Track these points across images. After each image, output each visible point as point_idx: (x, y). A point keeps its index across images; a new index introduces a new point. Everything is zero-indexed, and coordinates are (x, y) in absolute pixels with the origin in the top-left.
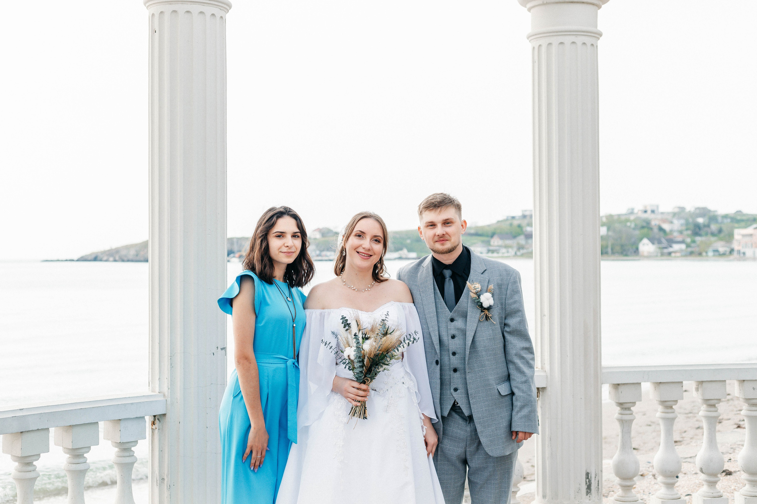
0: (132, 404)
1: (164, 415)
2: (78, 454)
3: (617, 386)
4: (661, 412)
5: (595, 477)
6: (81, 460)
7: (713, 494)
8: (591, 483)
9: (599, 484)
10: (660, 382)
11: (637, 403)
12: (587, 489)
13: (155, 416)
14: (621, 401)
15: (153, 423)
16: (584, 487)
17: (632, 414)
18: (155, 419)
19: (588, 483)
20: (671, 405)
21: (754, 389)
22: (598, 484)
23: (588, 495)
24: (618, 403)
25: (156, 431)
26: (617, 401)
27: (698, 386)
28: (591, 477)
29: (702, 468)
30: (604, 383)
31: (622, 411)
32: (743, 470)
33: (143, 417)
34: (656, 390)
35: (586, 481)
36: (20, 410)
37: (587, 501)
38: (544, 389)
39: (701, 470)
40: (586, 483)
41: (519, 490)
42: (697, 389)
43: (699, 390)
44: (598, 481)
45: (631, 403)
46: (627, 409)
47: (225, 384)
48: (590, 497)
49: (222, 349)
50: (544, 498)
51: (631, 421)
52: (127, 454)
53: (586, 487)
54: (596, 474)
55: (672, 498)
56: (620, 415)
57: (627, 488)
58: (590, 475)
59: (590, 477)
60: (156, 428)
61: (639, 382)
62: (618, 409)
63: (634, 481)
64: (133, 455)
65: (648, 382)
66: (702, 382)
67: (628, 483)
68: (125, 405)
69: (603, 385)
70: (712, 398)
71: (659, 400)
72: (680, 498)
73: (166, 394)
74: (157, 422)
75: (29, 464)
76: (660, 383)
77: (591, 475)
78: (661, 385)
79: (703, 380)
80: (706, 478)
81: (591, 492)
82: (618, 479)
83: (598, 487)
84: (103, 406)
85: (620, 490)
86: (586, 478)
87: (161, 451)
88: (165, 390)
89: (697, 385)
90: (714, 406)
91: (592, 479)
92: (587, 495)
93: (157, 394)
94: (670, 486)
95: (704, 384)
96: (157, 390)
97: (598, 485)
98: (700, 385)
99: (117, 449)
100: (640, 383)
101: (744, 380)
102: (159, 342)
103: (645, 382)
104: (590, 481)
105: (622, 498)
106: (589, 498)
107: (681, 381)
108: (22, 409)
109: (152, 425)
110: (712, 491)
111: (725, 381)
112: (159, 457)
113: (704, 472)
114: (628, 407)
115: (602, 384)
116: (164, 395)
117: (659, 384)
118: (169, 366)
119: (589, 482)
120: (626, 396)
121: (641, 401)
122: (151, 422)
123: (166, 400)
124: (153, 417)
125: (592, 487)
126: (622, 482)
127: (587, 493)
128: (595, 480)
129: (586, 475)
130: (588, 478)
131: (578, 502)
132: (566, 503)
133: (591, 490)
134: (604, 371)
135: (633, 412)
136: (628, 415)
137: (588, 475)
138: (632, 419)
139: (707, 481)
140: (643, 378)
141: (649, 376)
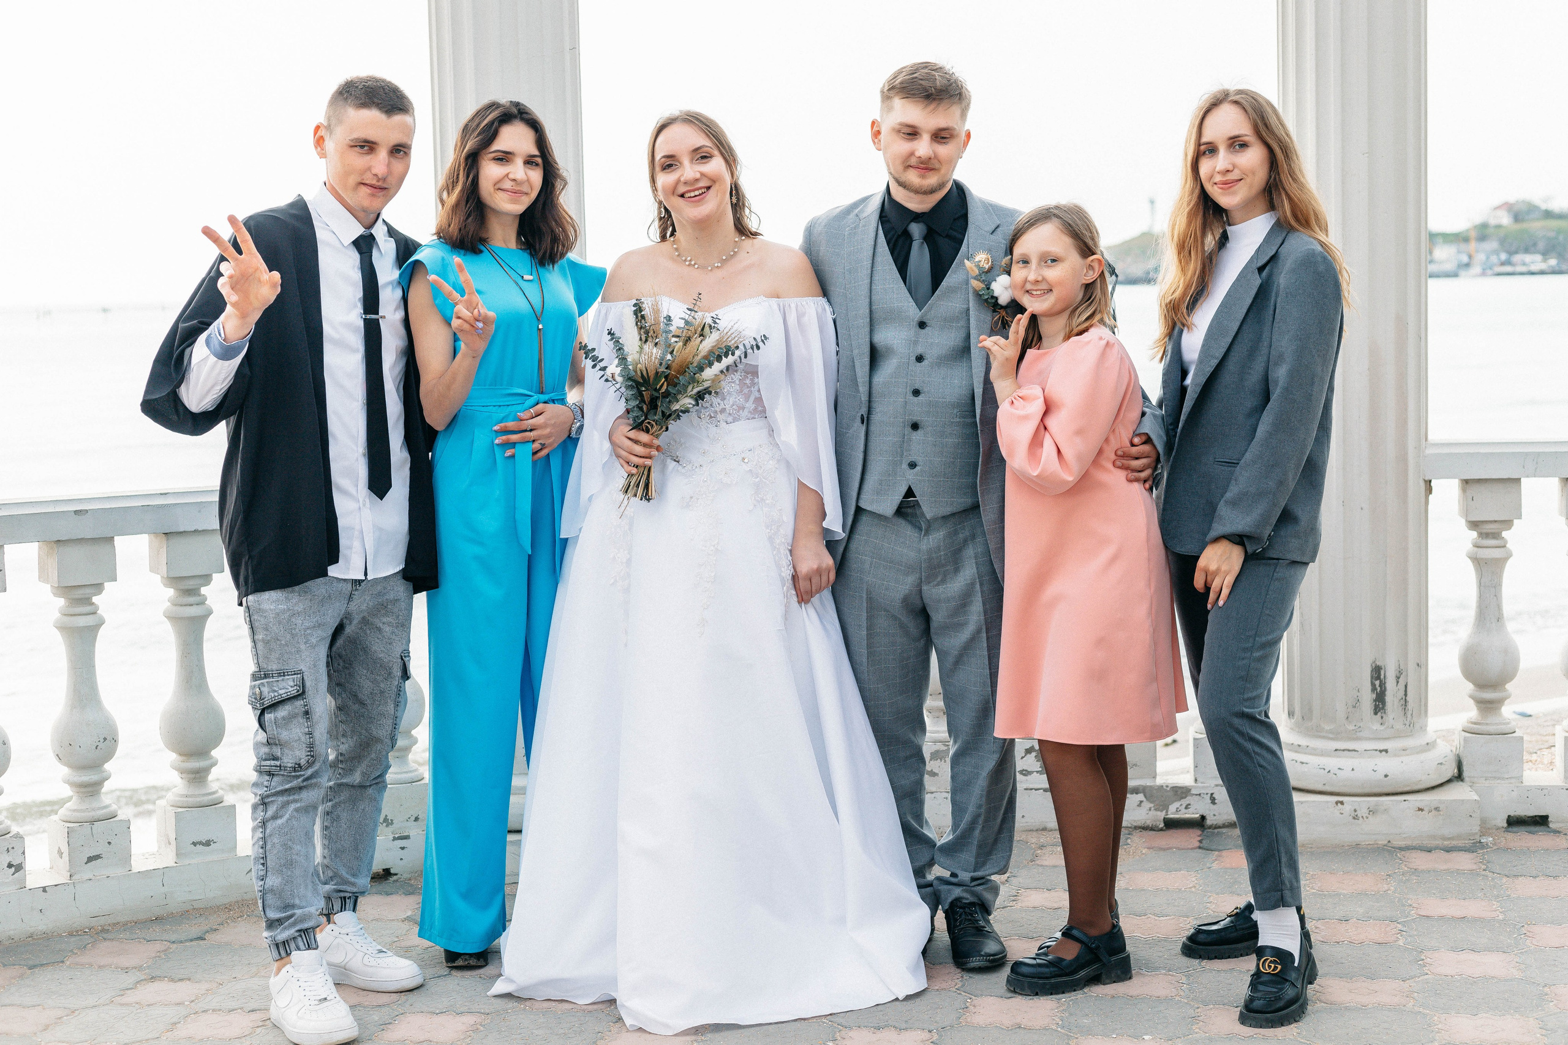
3: (1471, 484)
5: (1398, 678)
8: (1385, 690)
9: (1408, 693)
11: (1516, 521)
12: (1375, 701)
14: (1478, 519)
16: (1367, 698)
17: (1505, 547)
19: (1379, 689)
22: (1406, 691)
23: (1379, 714)
24: (1472, 521)
26: (1470, 518)
28: (1385, 677)
31: (1480, 539)
35: (1373, 685)
36: (161, 494)
37: (1376, 726)
40: (1374, 689)
44: (1406, 686)
45: (1496, 521)
46: (1491, 536)
48: (1382, 717)
50: (1291, 716)
51: (1501, 563)
53: (1374, 696)
54: (1399, 672)
56: (1475, 549)
57: (1488, 706)
58: (1382, 673)
59: (1382, 677)
62: (1472, 535)
63: (1505, 690)
67: (1488, 695)
75: (193, 592)
77: (1387, 672)
81: (1386, 708)
82: (1468, 684)
83: (1406, 699)
85: (1475, 708)
86: (1373, 677)
91: (1388, 681)
92: (1376, 713)
97: (1406, 695)
100: (1518, 480)
103: (1528, 477)
104: (1383, 685)
106: (1381, 721)
108: (166, 494)
114: (1493, 531)
119: (1380, 686)
120: (1489, 507)
121: (1520, 517)
125: (1386, 698)
126: (1477, 691)
127: (1375, 709)
128: (1398, 682)
129: (1372, 671)
130: (1378, 678)
131: (1354, 728)
132: (1327, 728)
133: (1384, 703)
134: (1430, 451)
135: (1506, 542)
136: (1493, 547)
137: (1377, 672)
138: (1501, 559)
140: (1524, 467)
141: (1537, 464)
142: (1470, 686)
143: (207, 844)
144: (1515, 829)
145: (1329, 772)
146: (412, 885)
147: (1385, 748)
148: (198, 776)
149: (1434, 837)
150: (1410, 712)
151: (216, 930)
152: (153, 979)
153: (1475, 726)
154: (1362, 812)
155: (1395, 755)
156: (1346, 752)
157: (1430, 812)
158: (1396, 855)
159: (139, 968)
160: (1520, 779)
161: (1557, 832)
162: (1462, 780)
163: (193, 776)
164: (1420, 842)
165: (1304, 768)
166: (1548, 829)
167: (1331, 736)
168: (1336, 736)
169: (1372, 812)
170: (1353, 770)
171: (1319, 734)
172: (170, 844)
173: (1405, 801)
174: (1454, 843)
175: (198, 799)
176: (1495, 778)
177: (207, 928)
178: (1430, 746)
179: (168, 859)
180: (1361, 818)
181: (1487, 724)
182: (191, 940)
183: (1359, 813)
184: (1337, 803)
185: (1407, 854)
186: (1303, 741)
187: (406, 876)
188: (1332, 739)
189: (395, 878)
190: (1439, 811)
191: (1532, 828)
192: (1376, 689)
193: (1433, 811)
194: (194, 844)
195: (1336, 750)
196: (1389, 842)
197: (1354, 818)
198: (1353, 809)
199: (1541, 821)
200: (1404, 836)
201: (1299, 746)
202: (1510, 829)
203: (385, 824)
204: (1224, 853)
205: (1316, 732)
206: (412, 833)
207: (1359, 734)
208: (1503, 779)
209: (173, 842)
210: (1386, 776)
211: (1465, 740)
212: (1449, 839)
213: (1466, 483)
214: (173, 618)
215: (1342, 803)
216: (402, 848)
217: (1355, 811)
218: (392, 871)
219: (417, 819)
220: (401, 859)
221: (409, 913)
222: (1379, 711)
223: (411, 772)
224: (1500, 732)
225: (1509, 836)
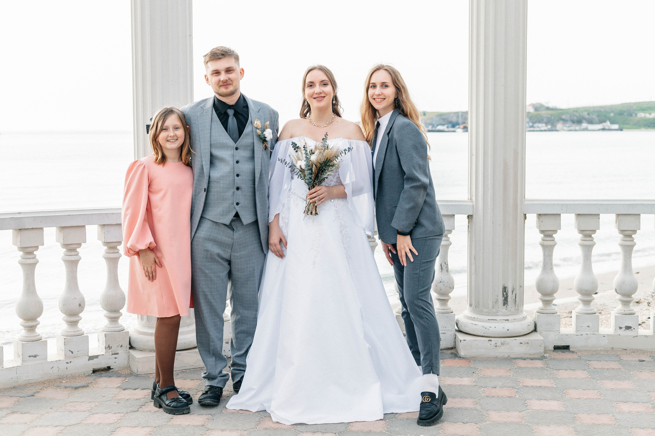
0: (113, 214)
2: (71, 248)
5: (513, 291)
6: (73, 253)
7: (625, 312)
8: (508, 296)
9: (517, 297)
10: (579, 214)
11: (558, 231)
12: (504, 300)
14: (544, 229)
16: (501, 299)
17: (554, 240)
19: (505, 296)
20: (590, 234)
22: (516, 297)
23: (505, 305)
24: (541, 231)
26: (541, 229)
28: (508, 291)
29: (617, 289)
30: (528, 213)
31: (544, 237)
34: (577, 220)
35: (503, 294)
36: (18, 213)
37: (504, 310)
38: (472, 216)
39: (617, 291)
40: (503, 296)
41: (450, 298)
44: (516, 295)
45: (551, 230)
46: (549, 236)
48: (506, 307)
50: (471, 306)
51: (552, 247)
52: (112, 251)
53: (504, 298)
54: (513, 289)
55: (586, 313)
56: (543, 241)
57: (547, 303)
58: (507, 289)
59: (507, 291)
61: (560, 213)
63: (553, 296)
66: (618, 215)
68: (106, 214)
70: (629, 230)
71: (579, 229)
72: (596, 313)
75: (31, 253)
77: (509, 289)
78: (581, 217)
79: (619, 213)
80: (620, 298)
81: (508, 303)
83: (515, 300)
84: (88, 214)
86: (503, 291)
90: (630, 236)
91: (509, 293)
92: (504, 305)
94: (587, 303)
97: (516, 298)
99: (106, 248)
100: (560, 214)
103: (563, 213)
104: (507, 294)
105: (542, 310)
107: (599, 214)
108: (20, 213)
110: (625, 309)
111: (639, 215)
113: (619, 292)
114: (550, 234)
119: (506, 295)
120: (548, 224)
121: (560, 229)
125: (508, 299)
126: (542, 297)
127: (504, 304)
128: (513, 293)
129: (503, 289)
130: (505, 291)
131: (496, 311)
132: (485, 311)
133: (507, 301)
134: (526, 203)
135: (554, 238)
136: (549, 241)
137: (505, 289)
138: (552, 245)
139: (620, 300)
140: (562, 210)
141: (567, 208)
142: (539, 295)
143: (35, 356)
144: (557, 351)
145: (486, 328)
146: (119, 373)
147: (508, 319)
148: (32, 328)
149: (526, 354)
150: (517, 305)
151: (39, 392)
152: (13, 413)
153: (541, 310)
154: (499, 344)
155: (512, 322)
156: (493, 320)
157: (525, 344)
158: (512, 361)
159: (7, 408)
160: (559, 331)
161: (573, 352)
162: (536, 332)
163: (30, 329)
164: (521, 356)
165: (476, 327)
166: (569, 351)
167: (487, 314)
168: (489, 314)
169: (502, 344)
170: (495, 327)
171: (482, 313)
172: (19, 356)
173: (515, 340)
174: (534, 356)
175: (32, 338)
176: (549, 331)
177: (35, 391)
178: (524, 318)
179: (18, 363)
180: (498, 347)
181: (546, 310)
182: (29, 396)
183: (497, 345)
184: (489, 341)
185: (516, 361)
186: (476, 316)
187: (116, 369)
188: (486, 315)
189: (112, 370)
190: (528, 344)
191: (563, 350)
192: (504, 296)
193: (526, 344)
194: (30, 356)
195: (489, 320)
196: (509, 356)
197: (495, 346)
198: (495, 343)
199: (567, 348)
200: (514, 353)
201: (474, 318)
202: (555, 351)
203: (108, 348)
204: (445, 360)
205: (480, 313)
206: (119, 352)
207: (498, 314)
208: (552, 331)
209: (21, 356)
210: (508, 330)
211: (538, 316)
212: (531, 355)
213: (539, 215)
214: (22, 264)
215: (491, 341)
216: (116, 358)
217: (496, 344)
218: (111, 367)
219: (121, 346)
220: (115, 363)
221: (119, 385)
222: (505, 304)
223: (119, 327)
224: (551, 313)
225: (555, 353)
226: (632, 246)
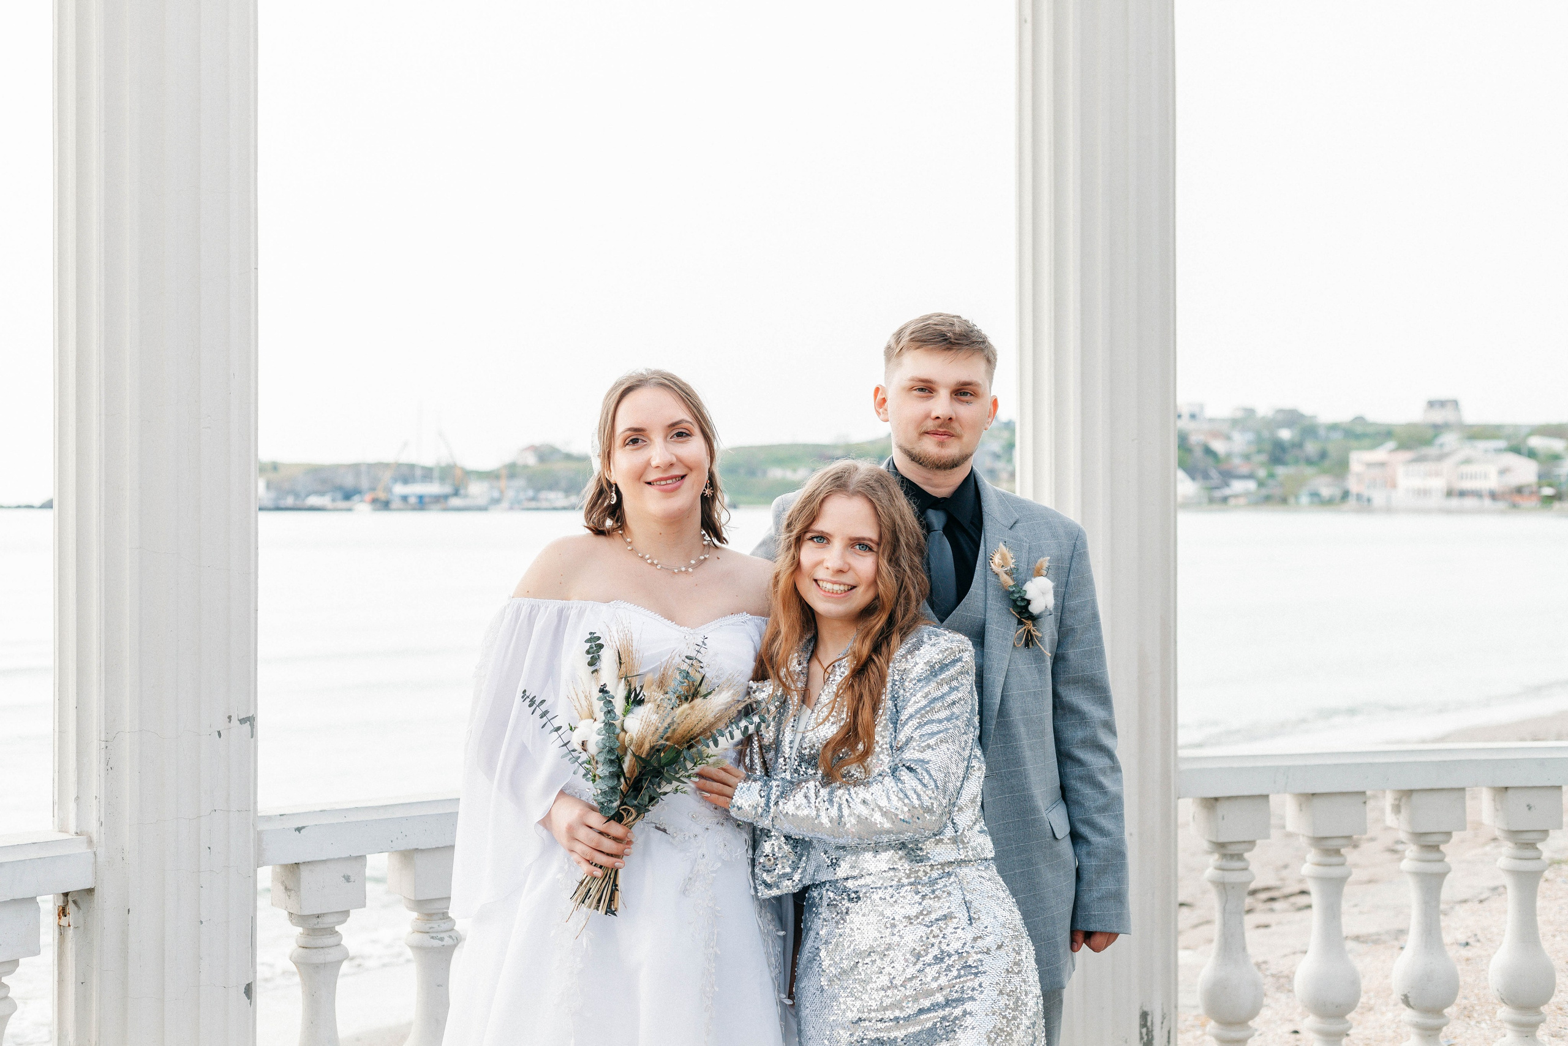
1: (90, 891)
3: (1212, 803)
4: (1312, 864)
5: (1162, 1023)
8: (1152, 1036)
9: (1171, 1040)
10: (1314, 792)
11: (1260, 843)
13: (66, 895)
14: (1222, 840)
15: (63, 912)
17: (1246, 869)
18: (66, 903)
19: (1145, 1038)
20: (1339, 847)
21: (1529, 807)
22: (1169, 1037)
24: (1214, 843)
25: (70, 932)
26: (1214, 840)
27: (1400, 800)
28: (1152, 1024)
29: (1409, 995)
30: (1183, 797)
31: (1224, 860)
32: (1502, 999)
33: (34, 899)
34: (1301, 810)
35: (1141, 1033)
39: (1406, 1000)
40: (1142, 1038)
42: (1397, 809)
43: (1403, 810)
44: (1169, 1032)
45: (1244, 842)
46: (1235, 858)
47: (252, 808)
49: (242, 721)
54: (1163, 1016)
56: (1218, 872)
58: (1149, 1019)
59: (1149, 1024)
60: (69, 925)
61: (1265, 793)
62: (1214, 859)
63: (1249, 1027)
64: (6, 997)
65: (1285, 792)
66: (1410, 793)
67: (1235, 1034)
69: (1180, 800)
70: (1432, 831)
71: (1311, 835)
73: (95, 838)
74: (71, 908)
76: (1313, 794)
77: (1153, 1017)
78: (1316, 802)
79: (1413, 788)
80: (1417, 1020)
82: (1212, 1023)
86: (1140, 1024)
87: (82, 983)
88: (93, 827)
89: (1396, 799)
90: (1435, 848)
91: (1154, 1028)
93: (71, 837)
94: (1334, 1039)
95: (1415, 796)
96: (72, 827)
97: (1169, 1042)
98: (1404, 800)
100: (1267, 796)
101: (1506, 788)
102: (78, 703)
103: (1278, 792)
104: (1149, 1033)
107: (1363, 790)
109: (59, 915)
111: (1464, 789)
112: (76, 999)
113: (1412, 1004)
114: (1237, 852)
115: (1179, 798)
116: (90, 842)
117: (1310, 797)
118: (103, 765)
119: (1147, 1034)
120: (1234, 826)
121: (1267, 836)
122: (57, 910)
123: (95, 854)
124: (62, 896)
126: (1222, 1030)
128: (1162, 1028)
129: (1140, 1018)
130: (1146, 1025)
134: (1183, 766)
135: (1249, 864)
136: (1236, 870)
137: (1145, 1019)
139: (1417, 1026)
140: (1275, 782)
141: (1288, 777)
142: (1212, 1026)
213: (1204, 802)
226: (1441, 876)
